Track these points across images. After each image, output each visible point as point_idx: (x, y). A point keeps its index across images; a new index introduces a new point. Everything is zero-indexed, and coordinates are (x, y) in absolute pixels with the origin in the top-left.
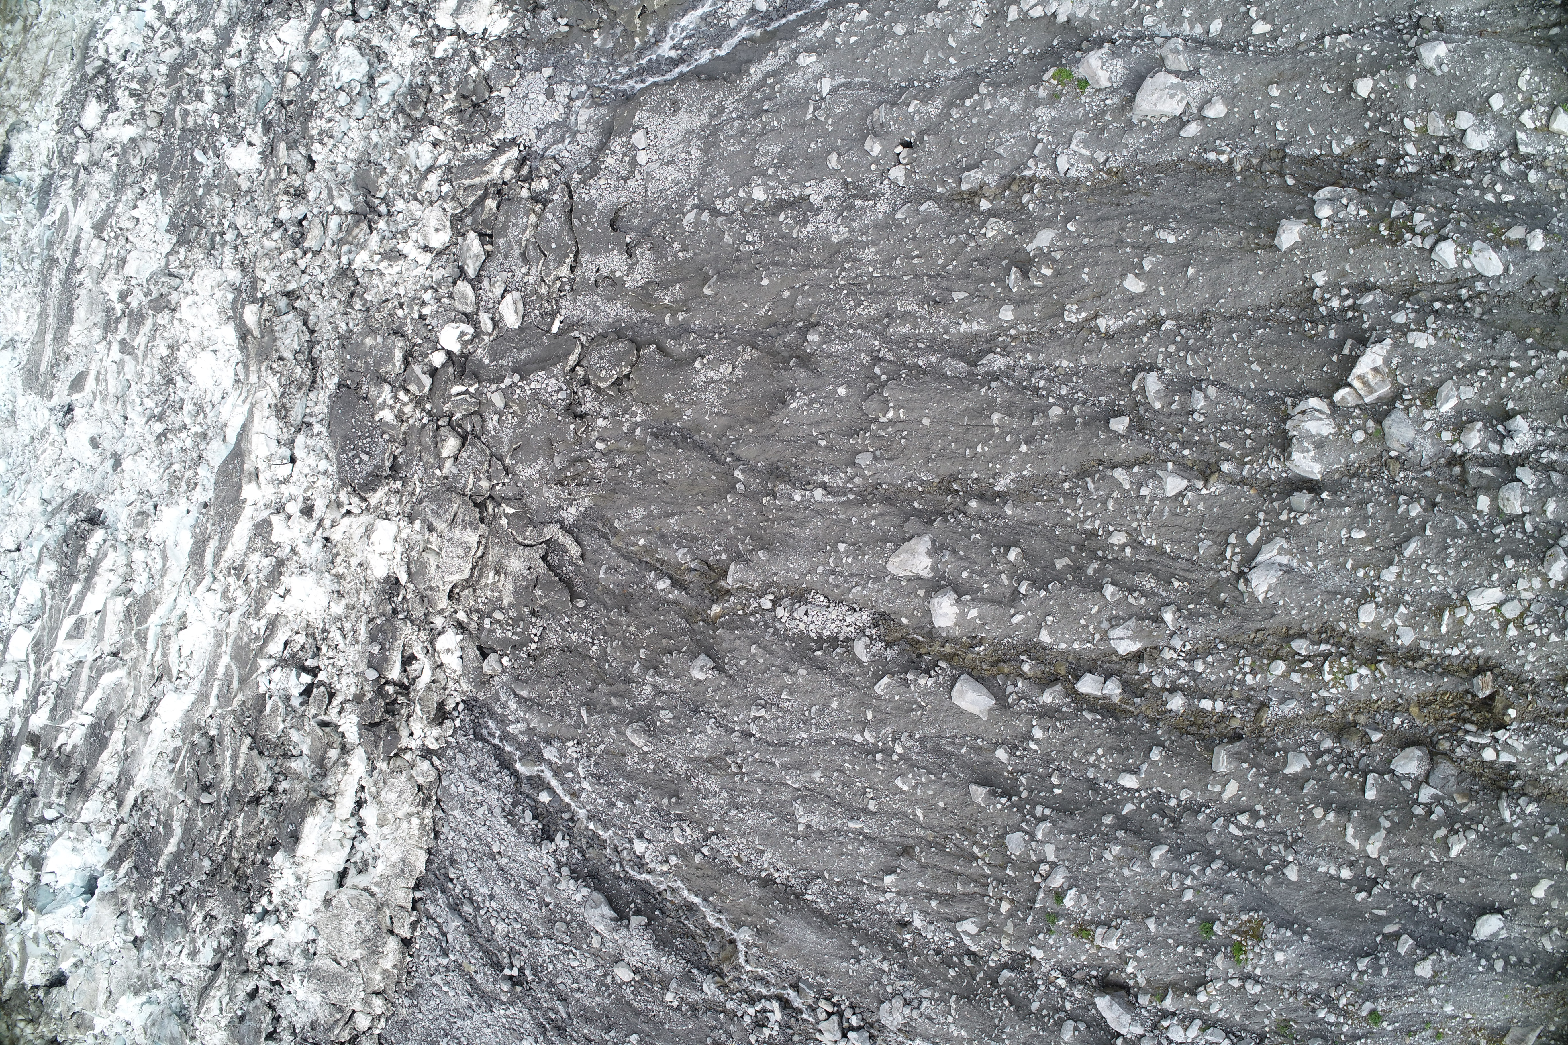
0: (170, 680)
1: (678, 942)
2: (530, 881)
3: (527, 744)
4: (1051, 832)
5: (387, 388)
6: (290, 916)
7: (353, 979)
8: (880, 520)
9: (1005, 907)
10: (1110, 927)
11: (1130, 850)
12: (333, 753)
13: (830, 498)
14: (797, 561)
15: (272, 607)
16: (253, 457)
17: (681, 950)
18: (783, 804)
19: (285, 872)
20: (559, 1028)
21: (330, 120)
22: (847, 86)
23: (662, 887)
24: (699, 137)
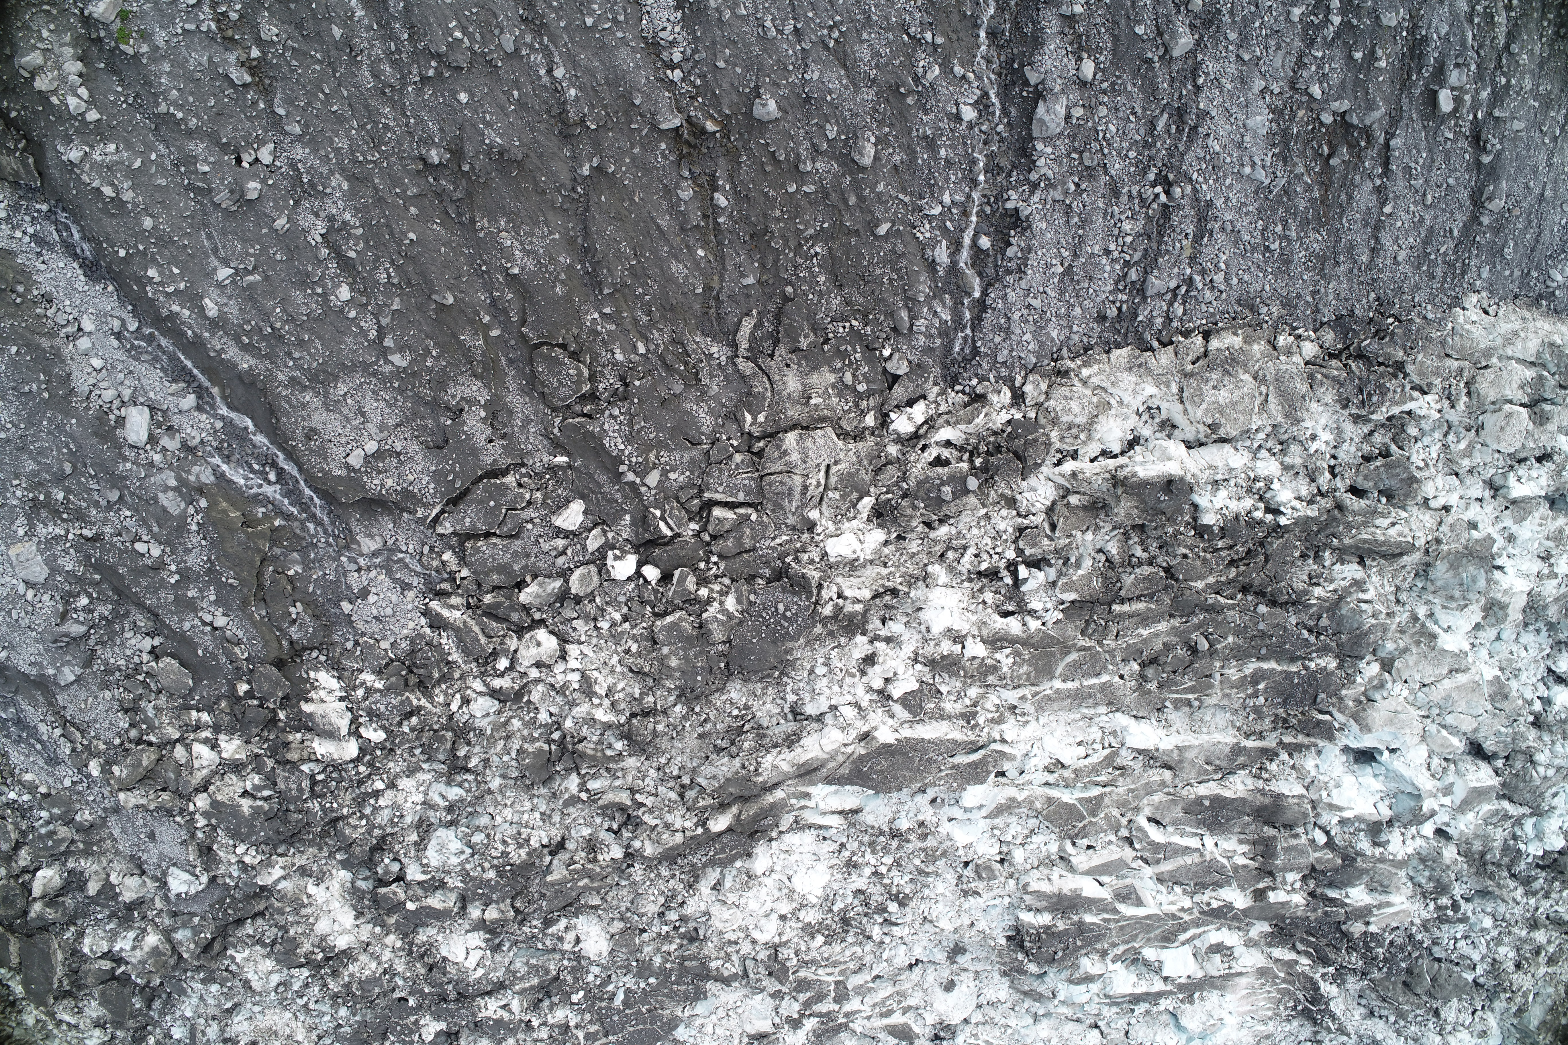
0: (1117, 754)
1: (1027, 30)
2: (1067, 214)
3: (951, 293)
5: (704, 615)
6: (1256, 479)
7: (1272, 370)
12: (1074, 500)
13: (557, 59)
14: (624, 60)
15: (978, 650)
16: (850, 749)
17: (1032, 21)
19: (1218, 506)
20: (1181, 116)
21: (504, 843)
22: (215, 251)
23: (993, 77)
24: (326, 394)
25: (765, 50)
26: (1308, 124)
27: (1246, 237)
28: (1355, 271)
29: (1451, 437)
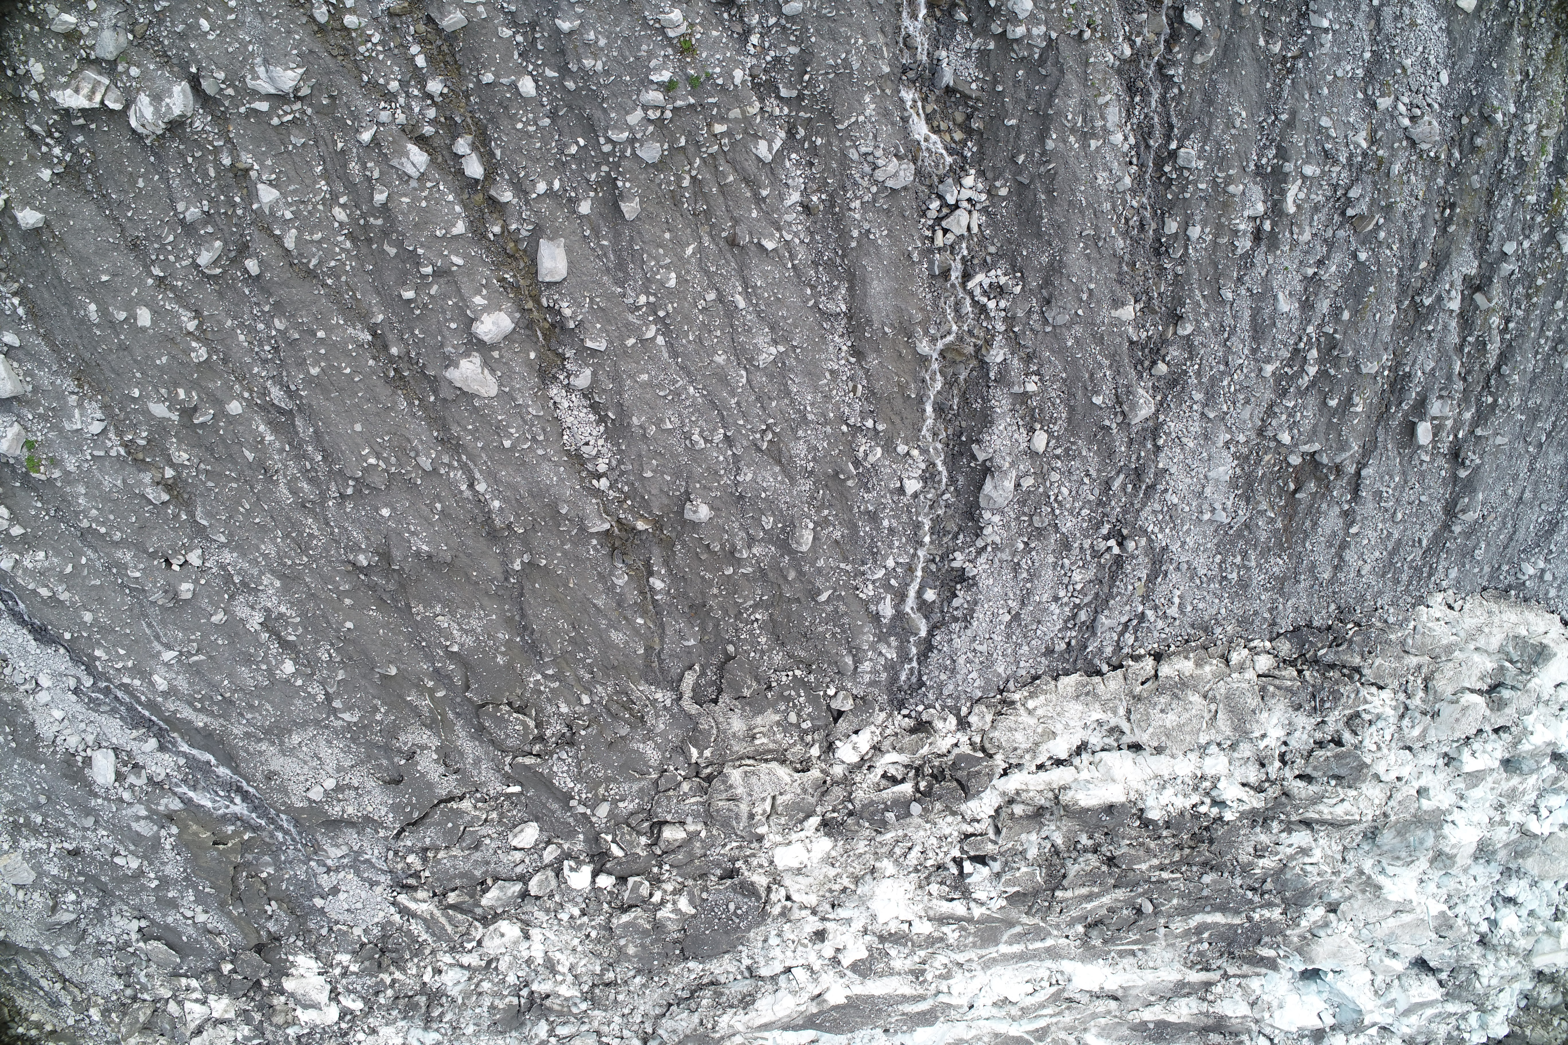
0: (1064, 990)
1: (977, 406)
2: (1014, 571)
3: (896, 635)
4: (615, 127)
5: (659, 914)
6: (1203, 778)
7: (1223, 691)
8: (464, 422)
9: (719, 128)
10: (663, 27)
11: (581, 51)
12: (1018, 810)
13: (477, 475)
14: (548, 476)
15: (924, 928)
16: (802, 1008)
17: (983, 399)
18: (771, 377)
19: (1164, 803)
20: (1137, 476)
23: (939, 446)
24: (282, 743)
25: (694, 460)
26: (1274, 465)
27: (1202, 571)
28: (1316, 587)
29: (1406, 722)
